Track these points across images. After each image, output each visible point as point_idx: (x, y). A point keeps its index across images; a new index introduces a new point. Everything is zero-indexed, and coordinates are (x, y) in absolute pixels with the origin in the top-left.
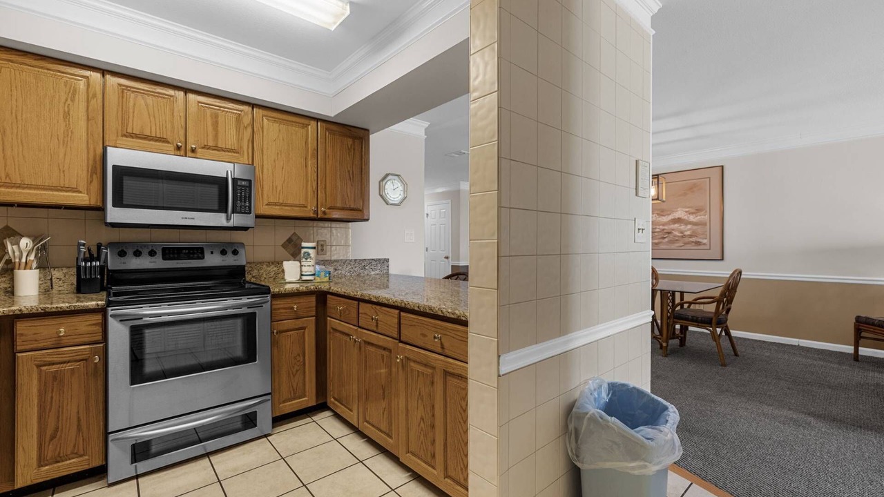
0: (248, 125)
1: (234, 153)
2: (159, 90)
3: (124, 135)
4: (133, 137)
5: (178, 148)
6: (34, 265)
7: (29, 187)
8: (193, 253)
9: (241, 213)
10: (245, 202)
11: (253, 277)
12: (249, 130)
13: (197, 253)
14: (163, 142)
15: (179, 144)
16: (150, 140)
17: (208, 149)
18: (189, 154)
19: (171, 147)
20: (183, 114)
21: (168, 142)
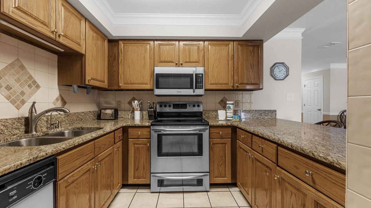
0: (202, 50)
1: (197, 63)
2: (170, 42)
3: (160, 62)
4: (162, 62)
5: (177, 64)
7: (134, 84)
8: (183, 106)
9: (199, 88)
10: (200, 84)
11: (206, 117)
12: (203, 52)
13: (185, 106)
14: (172, 62)
15: (177, 62)
16: (167, 63)
17: (187, 63)
18: (180, 66)
19: (174, 64)
20: (178, 50)
21: (173, 62)
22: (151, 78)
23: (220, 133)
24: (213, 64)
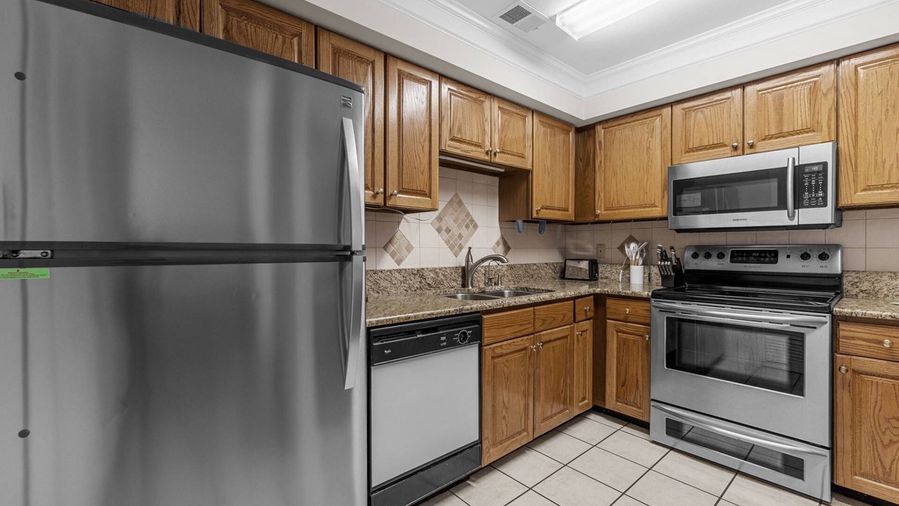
0: (829, 90)
1: (807, 132)
2: (716, 97)
3: (687, 152)
4: (693, 151)
5: (735, 148)
6: (641, 262)
7: (629, 207)
8: (765, 257)
9: (810, 206)
10: (817, 192)
11: (862, 291)
12: (832, 95)
13: (772, 256)
14: (721, 146)
15: (735, 144)
16: (708, 149)
17: (770, 139)
18: (747, 151)
19: (728, 150)
20: (740, 112)
21: (725, 146)
22: (663, 193)
23: (881, 342)
24: (880, 124)
